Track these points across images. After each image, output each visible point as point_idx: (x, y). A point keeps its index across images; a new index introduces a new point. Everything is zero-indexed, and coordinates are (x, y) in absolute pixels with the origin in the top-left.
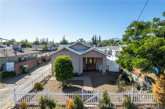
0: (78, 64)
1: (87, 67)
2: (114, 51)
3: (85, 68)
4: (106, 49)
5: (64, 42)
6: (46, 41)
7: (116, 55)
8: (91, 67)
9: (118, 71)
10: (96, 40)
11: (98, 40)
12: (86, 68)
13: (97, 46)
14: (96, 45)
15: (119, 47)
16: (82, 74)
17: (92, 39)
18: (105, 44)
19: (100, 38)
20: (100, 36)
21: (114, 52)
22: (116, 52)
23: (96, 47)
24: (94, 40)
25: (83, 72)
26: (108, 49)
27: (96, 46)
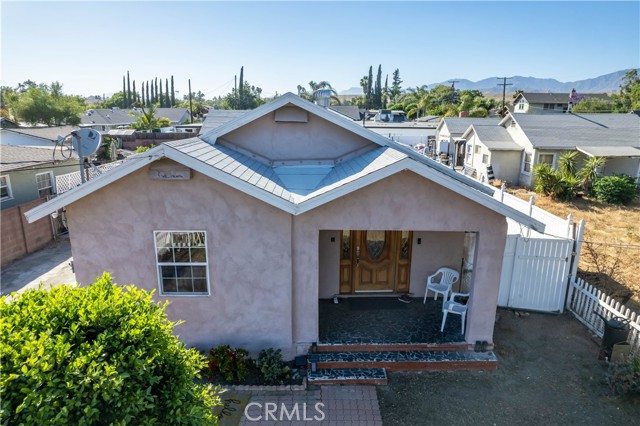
0: (284, 278)
1: (351, 283)
2: (477, 147)
3: (334, 290)
4: (431, 133)
5: (241, 98)
6: (164, 91)
7: (490, 168)
8: (378, 283)
9: (559, 307)
10: (378, 88)
11: (390, 85)
12: (341, 284)
13: (391, 118)
14: (383, 113)
15: (504, 125)
16: (314, 351)
17: (362, 85)
18: (421, 104)
19: (396, 78)
20: (397, 72)
21: (477, 151)
22: (493, 151)
23: (387, 120)
24: (373, 86)
25: (322, 338)
26: (444, 135)
27: (384, 116)
